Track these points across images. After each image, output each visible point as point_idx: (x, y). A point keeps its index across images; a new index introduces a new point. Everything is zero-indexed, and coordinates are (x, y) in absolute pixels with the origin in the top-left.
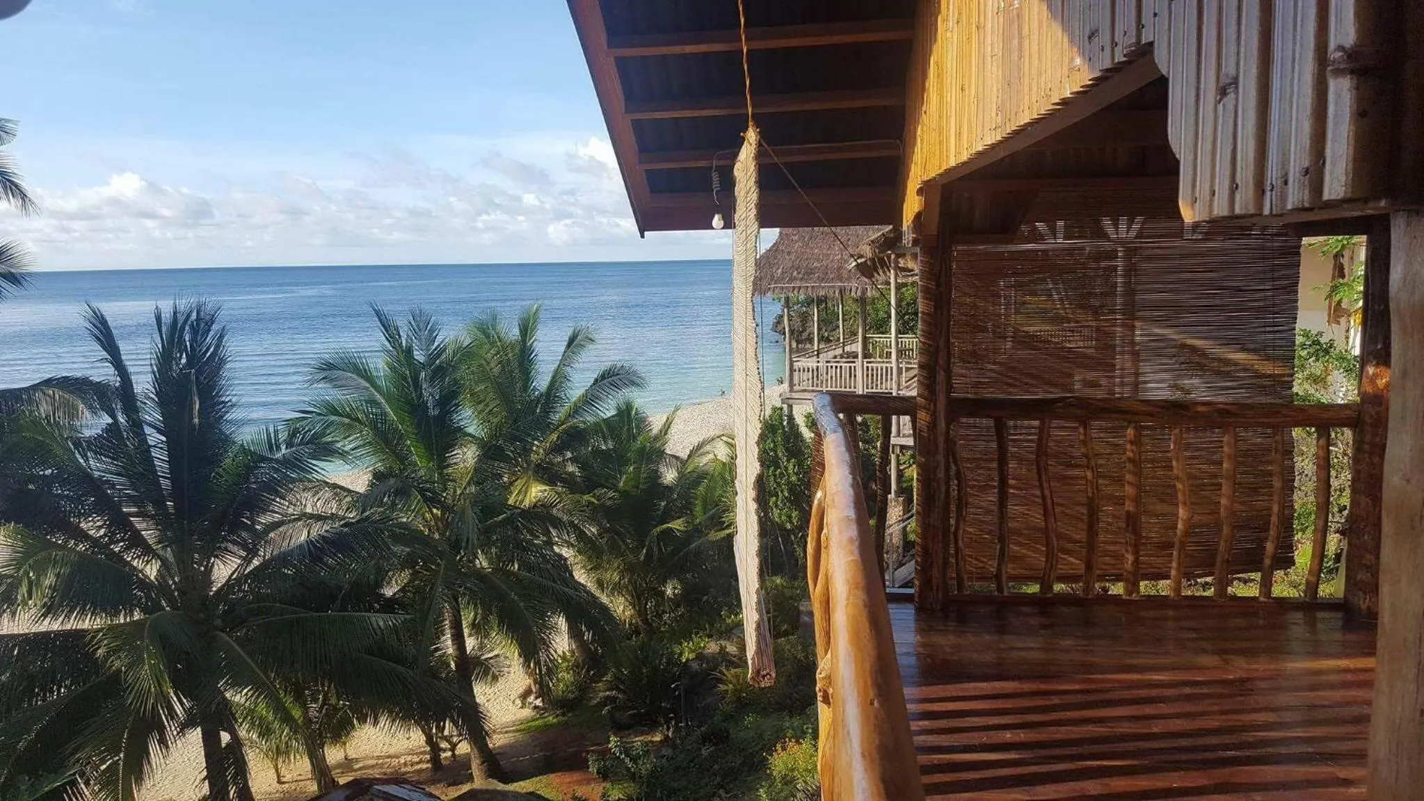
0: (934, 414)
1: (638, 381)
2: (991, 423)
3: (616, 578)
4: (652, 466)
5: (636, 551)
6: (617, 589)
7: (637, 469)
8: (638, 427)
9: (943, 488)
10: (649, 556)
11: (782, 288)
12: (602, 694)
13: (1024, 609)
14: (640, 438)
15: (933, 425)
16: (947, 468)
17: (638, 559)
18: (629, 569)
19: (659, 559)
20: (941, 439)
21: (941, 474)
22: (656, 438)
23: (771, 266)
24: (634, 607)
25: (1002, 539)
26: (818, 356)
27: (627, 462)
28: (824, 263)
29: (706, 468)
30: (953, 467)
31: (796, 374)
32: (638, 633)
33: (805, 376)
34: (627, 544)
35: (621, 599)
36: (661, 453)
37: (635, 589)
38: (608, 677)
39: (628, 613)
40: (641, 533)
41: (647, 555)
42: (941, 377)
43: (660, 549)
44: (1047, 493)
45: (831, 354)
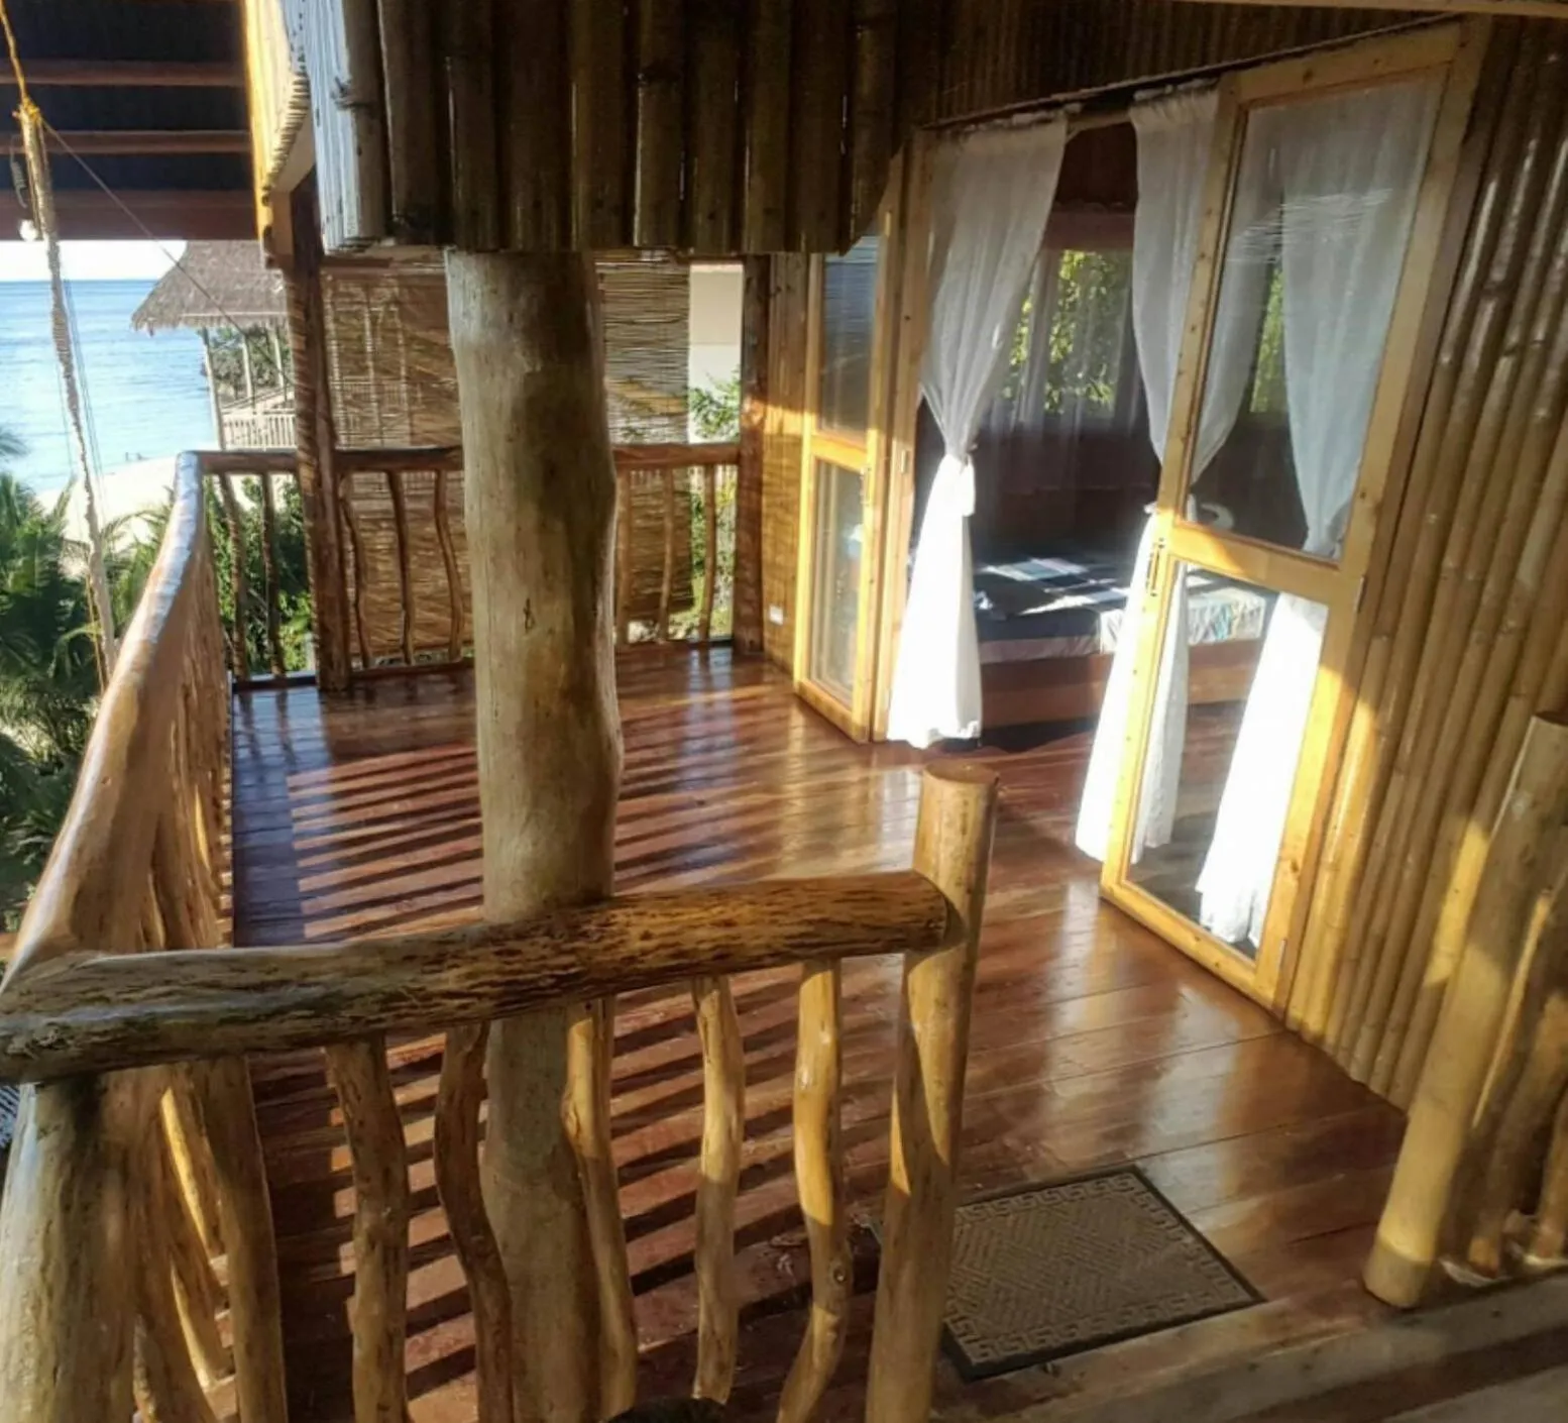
0: (318, 472)
1: (13, 445)
2: (383, 477)
3: (19, 702)
4: (50, 558)
5: (42, 667)
6: (22, 715)
7: (29, 565)
8: (23, 508)
9: (336, 555)
10: (59, 671)
11: (197, 319)
12: (22, 843)
13: (432, 677)
14: (27, 523)
15: (318, 482)
16: (339, 533)
17: (46, 676)
18: (36, 689)
19: (74, 673)
20: (329, 500)
21: (332, 538)
22: (50, 520)
23: (179, 289)
24: (50, 734)
25: (406, 605)
26: (253, 405)
27: (13, 555)
28: (249, 286)
29: (125, 555)
30: (347, 529)
31: (227, 430)
32: (60, 765)
33: (237, 431)
34: (28, 661)
35: (33, 728)
36: (59, 541)
37: (48, 711)
38: (28, 821)
39: (45, 743)
40: (46, 643)
41: (57, 671)
42: (321, 425)
43: (73, 661)
44: (449, 551)
45: (270, 403)
